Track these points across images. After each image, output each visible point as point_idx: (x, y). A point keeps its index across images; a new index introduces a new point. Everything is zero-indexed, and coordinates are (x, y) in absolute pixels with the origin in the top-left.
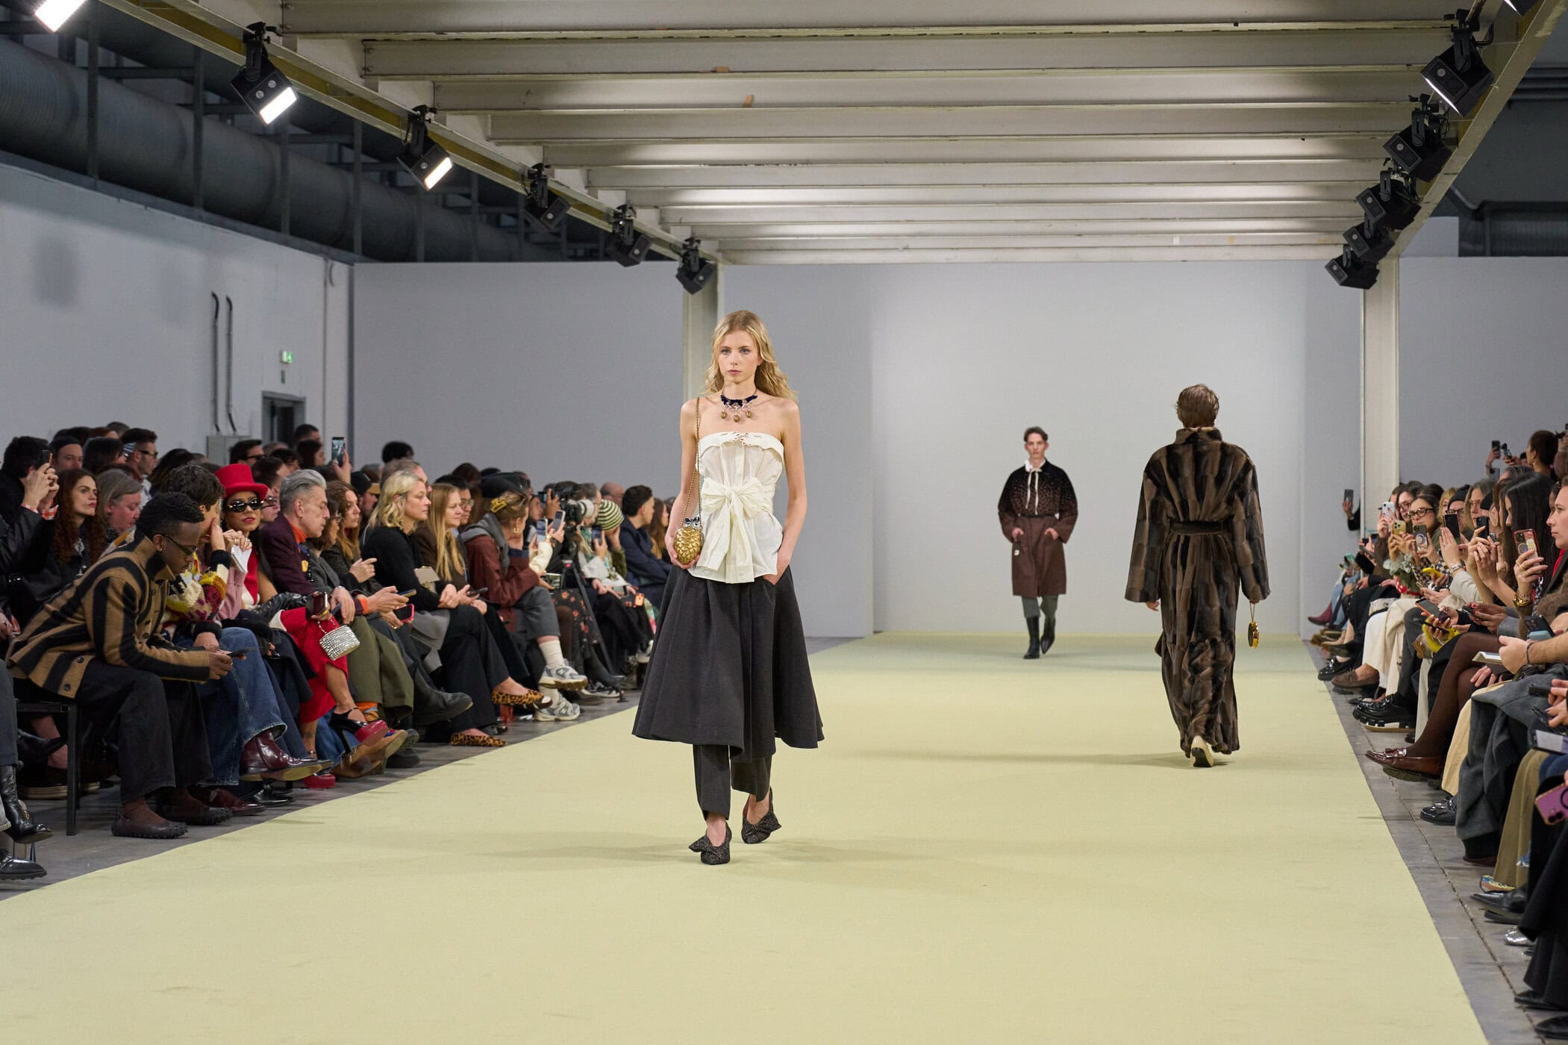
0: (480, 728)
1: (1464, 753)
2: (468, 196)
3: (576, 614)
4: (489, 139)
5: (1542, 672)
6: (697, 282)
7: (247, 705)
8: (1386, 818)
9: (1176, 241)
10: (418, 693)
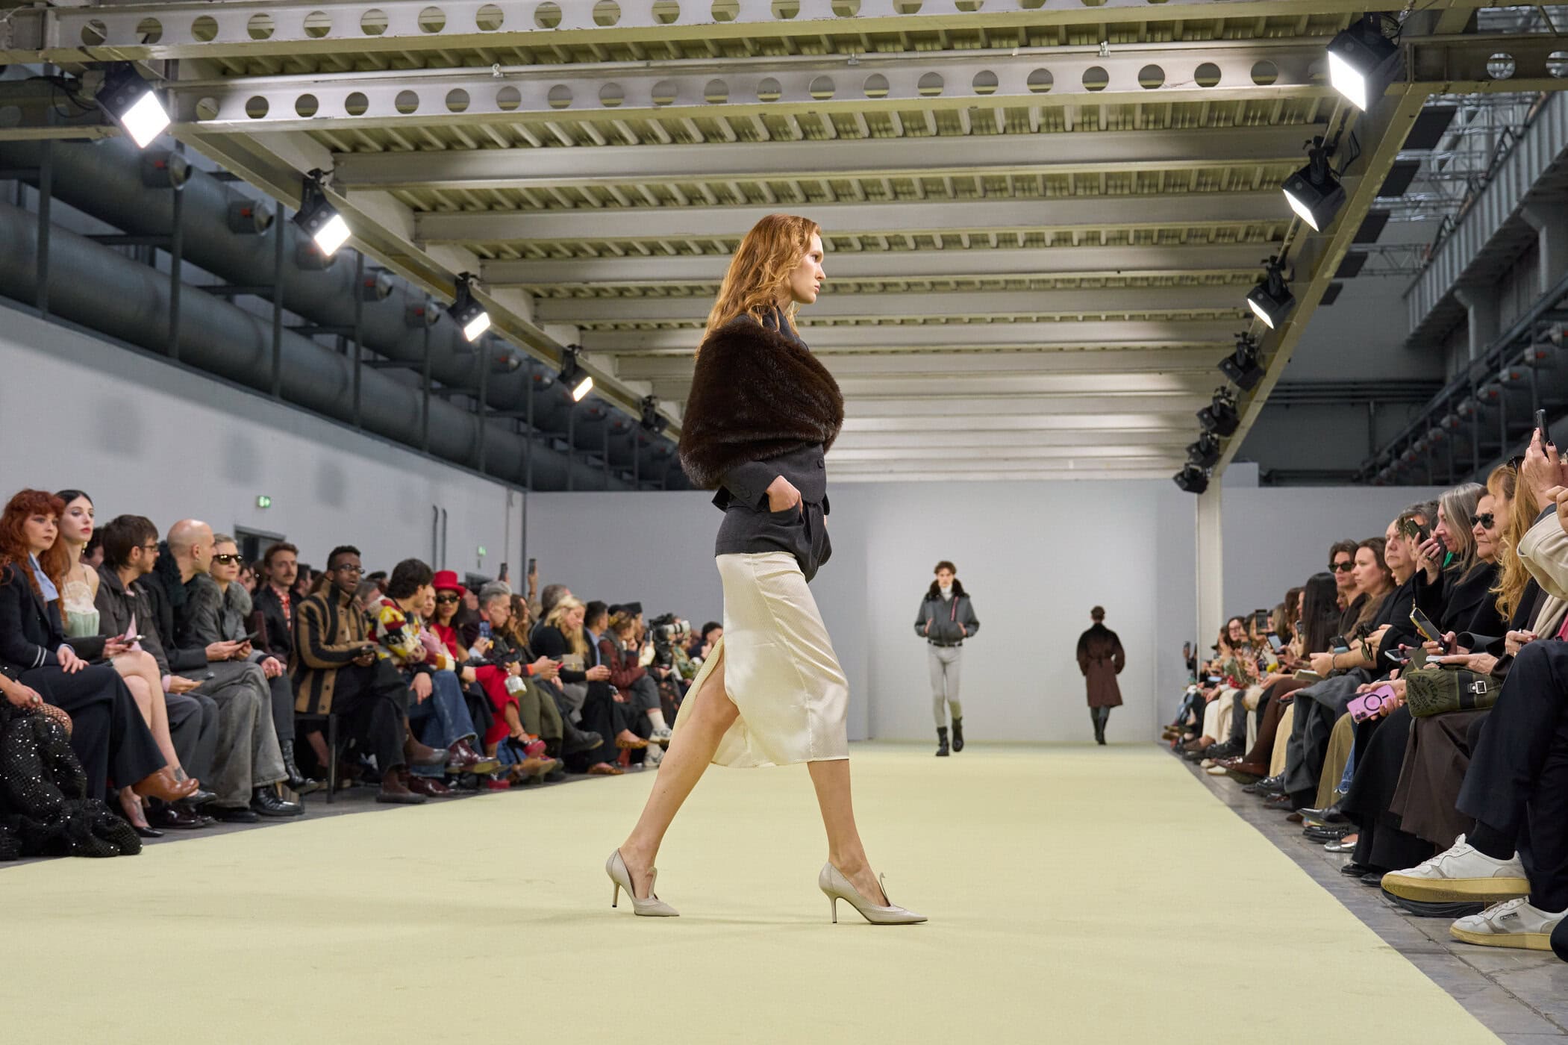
0: (608, 762)
1: (1289, 733)
2: (600, 458)
3: (672, 698)
4: (616, 376)
5: (1344, 674)
7: (450, 721)
10: (565, 731)
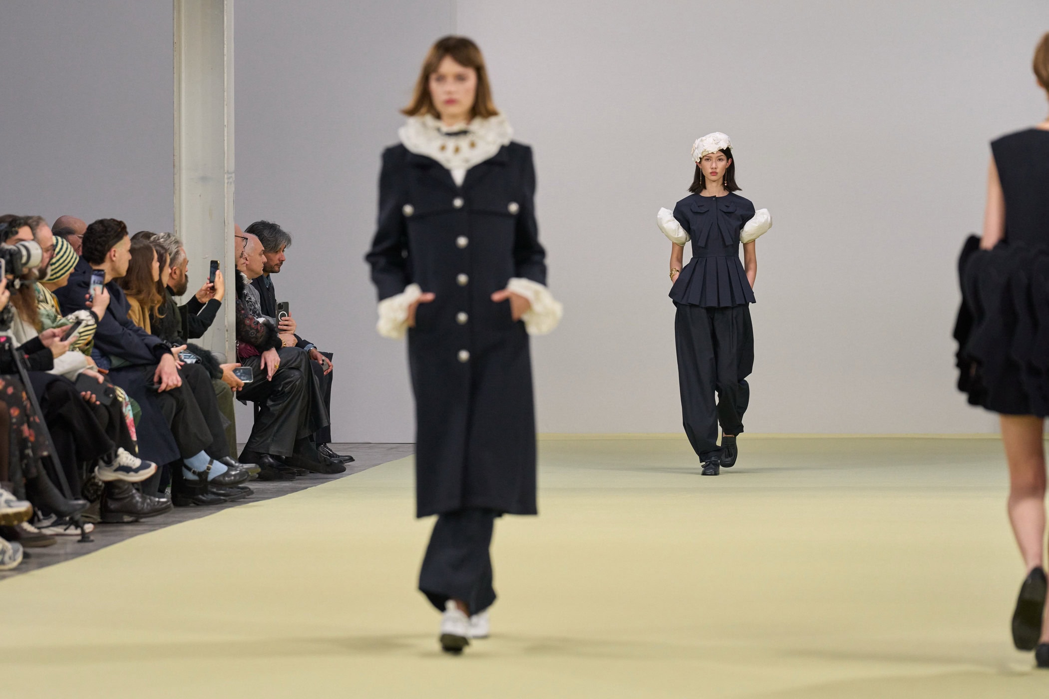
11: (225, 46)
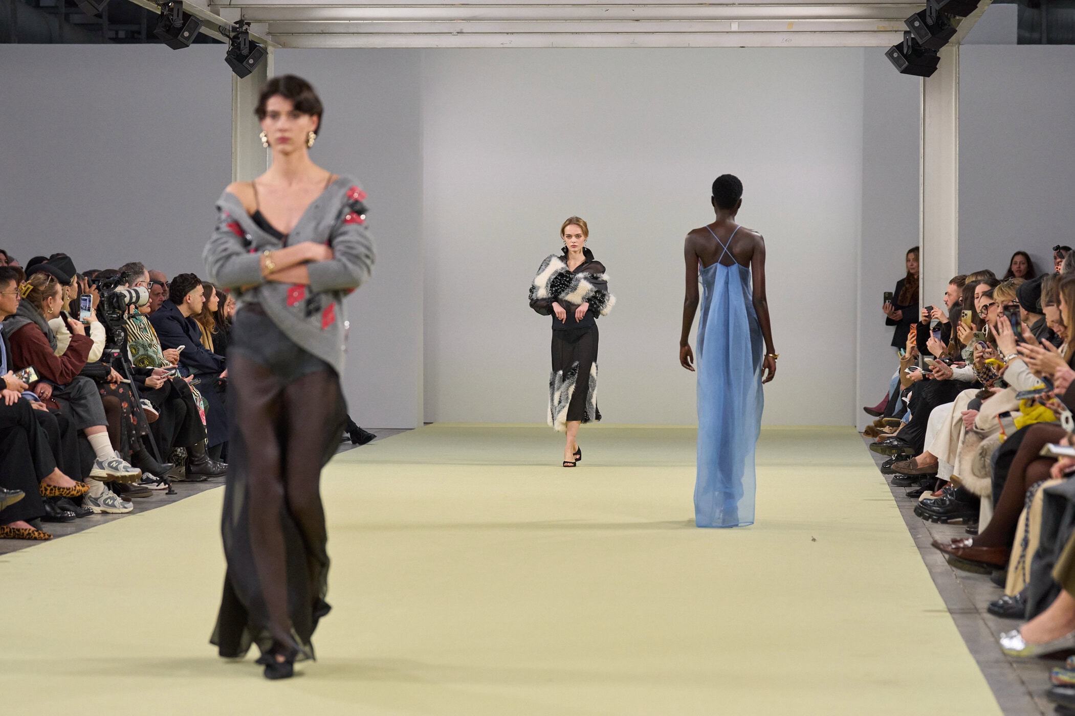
6: (247, 66)
8: (951, 611)
9: (735, 27)
11: (268, 155)
